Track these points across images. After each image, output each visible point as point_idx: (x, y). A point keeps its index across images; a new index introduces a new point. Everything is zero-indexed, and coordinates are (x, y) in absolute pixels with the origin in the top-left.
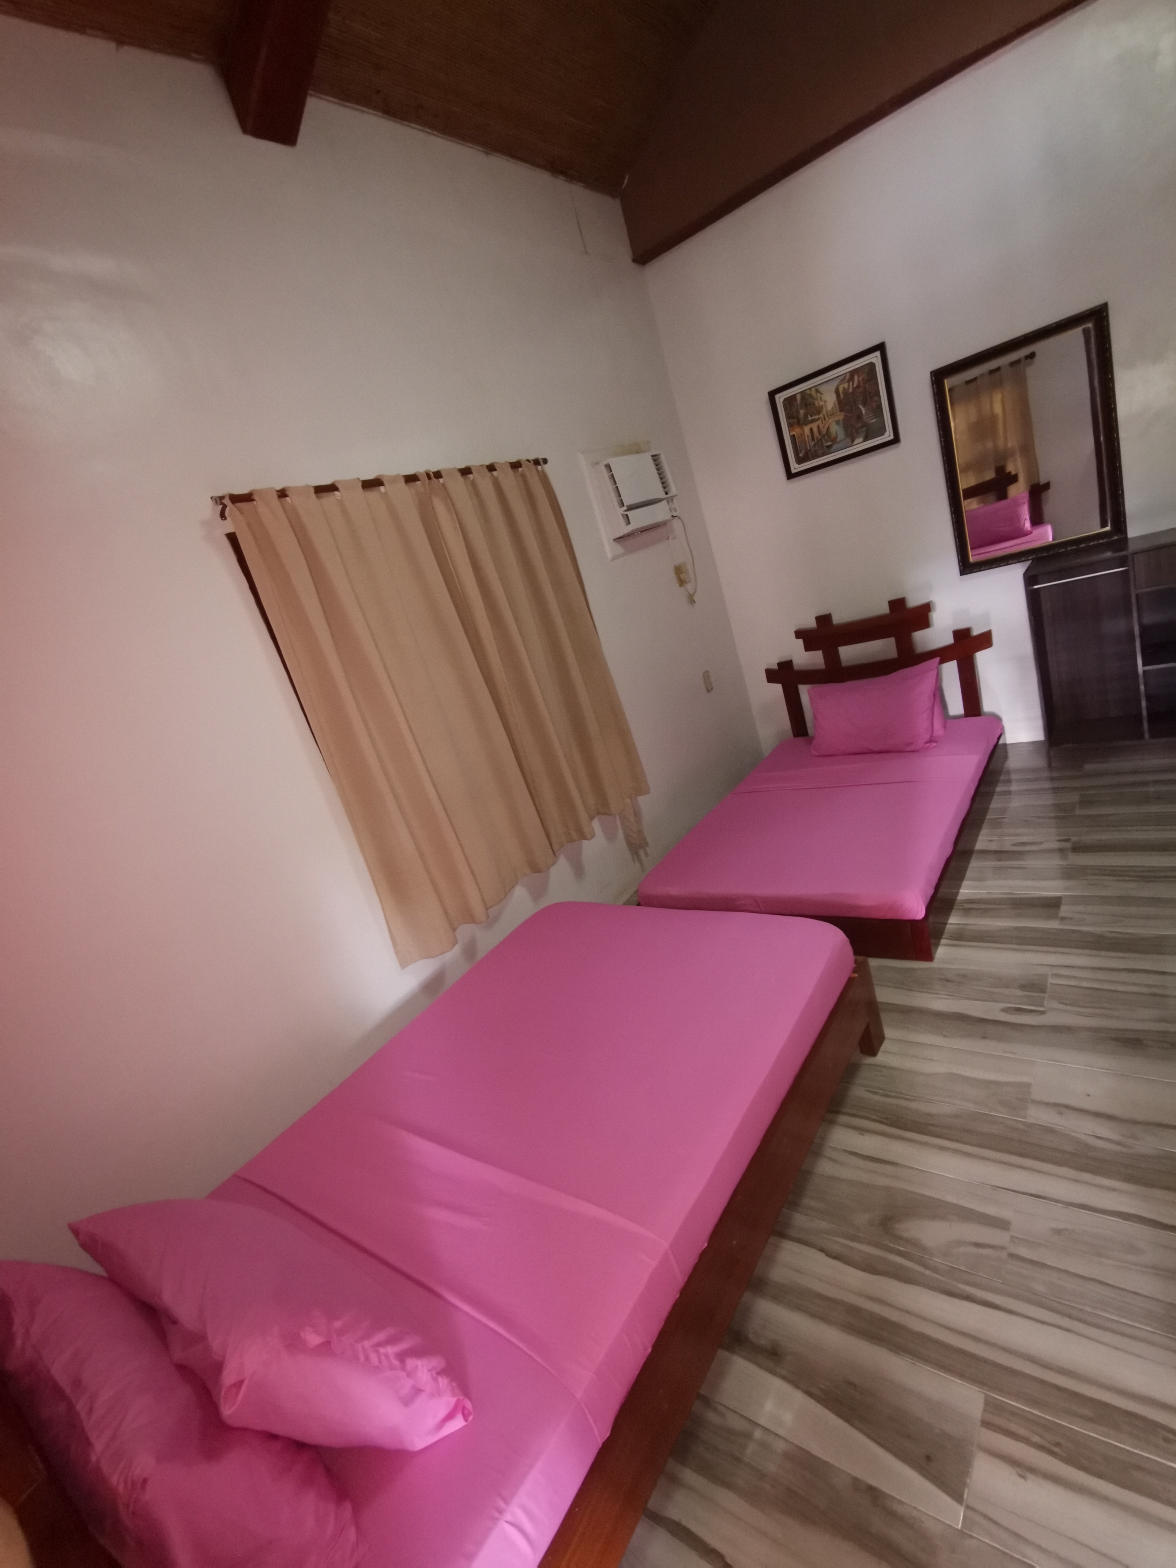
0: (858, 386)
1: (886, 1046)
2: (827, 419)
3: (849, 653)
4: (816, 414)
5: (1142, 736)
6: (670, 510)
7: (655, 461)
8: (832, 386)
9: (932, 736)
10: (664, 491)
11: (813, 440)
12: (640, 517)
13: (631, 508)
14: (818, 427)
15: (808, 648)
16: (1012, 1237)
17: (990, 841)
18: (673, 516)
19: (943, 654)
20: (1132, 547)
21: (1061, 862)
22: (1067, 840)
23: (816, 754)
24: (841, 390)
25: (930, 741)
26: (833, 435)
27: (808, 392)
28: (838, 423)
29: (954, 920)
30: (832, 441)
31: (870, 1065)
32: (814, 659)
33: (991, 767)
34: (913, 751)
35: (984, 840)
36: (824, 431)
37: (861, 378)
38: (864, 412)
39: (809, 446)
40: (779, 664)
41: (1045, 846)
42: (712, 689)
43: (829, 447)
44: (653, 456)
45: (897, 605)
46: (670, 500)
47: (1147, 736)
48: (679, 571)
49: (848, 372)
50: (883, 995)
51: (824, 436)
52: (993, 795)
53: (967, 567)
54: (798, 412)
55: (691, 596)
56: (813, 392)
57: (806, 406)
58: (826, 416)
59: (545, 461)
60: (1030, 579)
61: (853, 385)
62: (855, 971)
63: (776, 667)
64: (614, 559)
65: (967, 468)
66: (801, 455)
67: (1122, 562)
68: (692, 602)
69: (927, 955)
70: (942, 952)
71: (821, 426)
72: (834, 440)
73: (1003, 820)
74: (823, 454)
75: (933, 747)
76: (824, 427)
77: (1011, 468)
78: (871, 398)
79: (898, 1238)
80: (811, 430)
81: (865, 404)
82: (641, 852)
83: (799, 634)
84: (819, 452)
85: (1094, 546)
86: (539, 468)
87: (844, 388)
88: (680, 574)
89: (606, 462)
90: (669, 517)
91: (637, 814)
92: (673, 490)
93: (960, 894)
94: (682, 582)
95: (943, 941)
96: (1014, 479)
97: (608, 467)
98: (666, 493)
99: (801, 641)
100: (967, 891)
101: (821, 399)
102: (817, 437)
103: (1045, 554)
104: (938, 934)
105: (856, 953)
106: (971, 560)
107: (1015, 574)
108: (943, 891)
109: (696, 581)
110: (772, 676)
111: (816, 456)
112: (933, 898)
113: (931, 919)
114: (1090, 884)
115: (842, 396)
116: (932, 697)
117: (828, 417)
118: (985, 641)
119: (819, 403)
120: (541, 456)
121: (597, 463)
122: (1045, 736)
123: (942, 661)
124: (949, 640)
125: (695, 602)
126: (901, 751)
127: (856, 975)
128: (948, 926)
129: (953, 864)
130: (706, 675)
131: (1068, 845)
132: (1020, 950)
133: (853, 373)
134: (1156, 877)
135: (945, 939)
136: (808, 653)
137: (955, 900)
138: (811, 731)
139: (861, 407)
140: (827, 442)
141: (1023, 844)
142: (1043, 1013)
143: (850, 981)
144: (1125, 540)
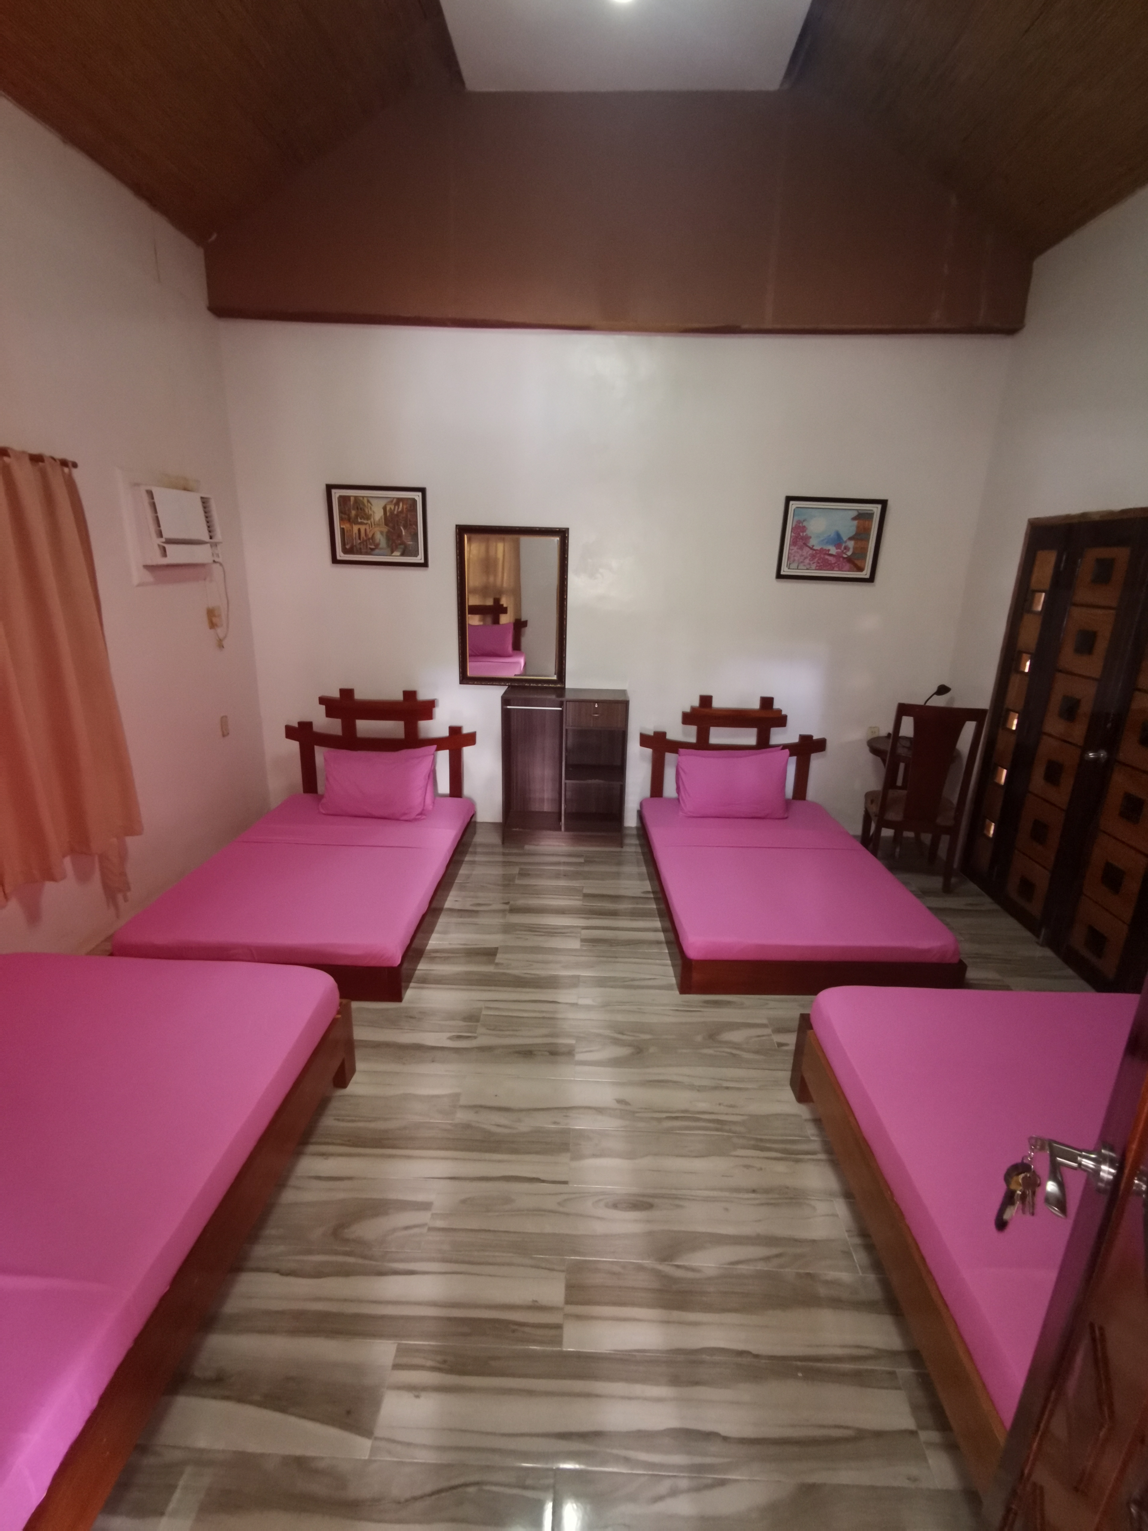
0: (402, 512)
1: (356, 1078)
2: (373, 526)
3: (365, 727)
4: (364, 519)
5: (560, 829)
6: (213, 554)
7: (203, 503)
8: (382, 503)
9: (423, 810)
10: (209, 534)
11: (360, 538)
12: (177, 555)
13: (170, 541)
14: (366, 530)
15: (329, 714)
16: (432, 1214)
17: (456, 901)
18: (214, 561)
19: (439, 743)
20: (568, 696)
21: (501, 921)
22: (507, 903)
23: (324, 812)
24: (388, 508)
25: (421, 814)
26: (377, 541)
27: (361, 499)
28: (382, 533)
29: (423, 967)
30: (374, 546)
31: (340, 1096)
32: (334, 726)
33: (464, 840)
34: (406, 821)
35: (452, 901)
36: (370, 536)
37: (405, 507)
38: (404, 533)
39: (356, 542)
40: (300, 723)
41: (494, 907)
42: (228, 734)
43: (372, 549)
44: (202, 498)
45: (410, 695)
46: (214, 545)
47: (563, 828)
48: (211, 613)
49: (396, 498)
50: (360, 1033)
51: (369, 539)
52: (462, 863)
53: (465, 679)
54: (349, 510)
55: (220, 640)
56: (365, 500)
57: (357, 508)
58: (373, 525)
59: (75, 465)
60: (505, 701)
61: (398, 508)
62: (339, 1013)
63: (296, 725)
64: (140, 585)
65: (474, 591)
66: (348, 547)
67: (561, 704)
68: (220, 645)
69: (398, 997)
70: (410, 994)
71: (368, 531)
72: (377, 546)
73: (467, 885)
74: (367, 553)
75: (424, 819)
76: (370, 531)
77: (504, 602)
78: (411, 525)
79: (346, 1241)
80: (359, 530)
81: (405, 527)
82: (120, 897)
83: (323, 700)
84: (364, 550)
85: (546, 687)
86: (66, 470)
87: (391, 509)
88: (212, 617)
89: (149, 488)
90: (211, 561)
91: (123, 856)
92: (219, 536)
93: (429, 945)
94: (213, 625)
95: (412, 985)
96: (504, 610)
97: (150, 494)
98: (211, 538)
99: (323, 707)
100: (435, 942)
101: (371, 508)
102: (363, 538)
103: (516, 685)
104: (409, 979)
105: (342, 996)
106: (468, 674)
107: (496, 693)
108: (417, 941)
109: (228, 627)
110: (291, 732)
111: (360, 552)
112: (409, 947)
113: (405, 965)
114: (517, 938)
115: (388, 514)
116: (427, 778)
117: (374, 525)
118: (471, 739)
119: (368, 511)
120: (70, 458)
121: (137, 485)
122: (503, 820)
123: (438, 749)
124: (446, 733)
125: (223, 647)
126: (398, 820)
127: (339, 1016)
128: (417, 972)
129: (427, 919)
130: (224, 721)
131: (507, 907)
132: (468, 990)
133: (399, 500)
134: (556, 933)
135: (414, 982)
136: (327, 718)
137: (425, 949)
138: (321, 789)
139: (402, 528)
140: (371, 544)
141: (479, 905)
142: (475, 1038)
143: (334, 1022)
144: (564, 688)
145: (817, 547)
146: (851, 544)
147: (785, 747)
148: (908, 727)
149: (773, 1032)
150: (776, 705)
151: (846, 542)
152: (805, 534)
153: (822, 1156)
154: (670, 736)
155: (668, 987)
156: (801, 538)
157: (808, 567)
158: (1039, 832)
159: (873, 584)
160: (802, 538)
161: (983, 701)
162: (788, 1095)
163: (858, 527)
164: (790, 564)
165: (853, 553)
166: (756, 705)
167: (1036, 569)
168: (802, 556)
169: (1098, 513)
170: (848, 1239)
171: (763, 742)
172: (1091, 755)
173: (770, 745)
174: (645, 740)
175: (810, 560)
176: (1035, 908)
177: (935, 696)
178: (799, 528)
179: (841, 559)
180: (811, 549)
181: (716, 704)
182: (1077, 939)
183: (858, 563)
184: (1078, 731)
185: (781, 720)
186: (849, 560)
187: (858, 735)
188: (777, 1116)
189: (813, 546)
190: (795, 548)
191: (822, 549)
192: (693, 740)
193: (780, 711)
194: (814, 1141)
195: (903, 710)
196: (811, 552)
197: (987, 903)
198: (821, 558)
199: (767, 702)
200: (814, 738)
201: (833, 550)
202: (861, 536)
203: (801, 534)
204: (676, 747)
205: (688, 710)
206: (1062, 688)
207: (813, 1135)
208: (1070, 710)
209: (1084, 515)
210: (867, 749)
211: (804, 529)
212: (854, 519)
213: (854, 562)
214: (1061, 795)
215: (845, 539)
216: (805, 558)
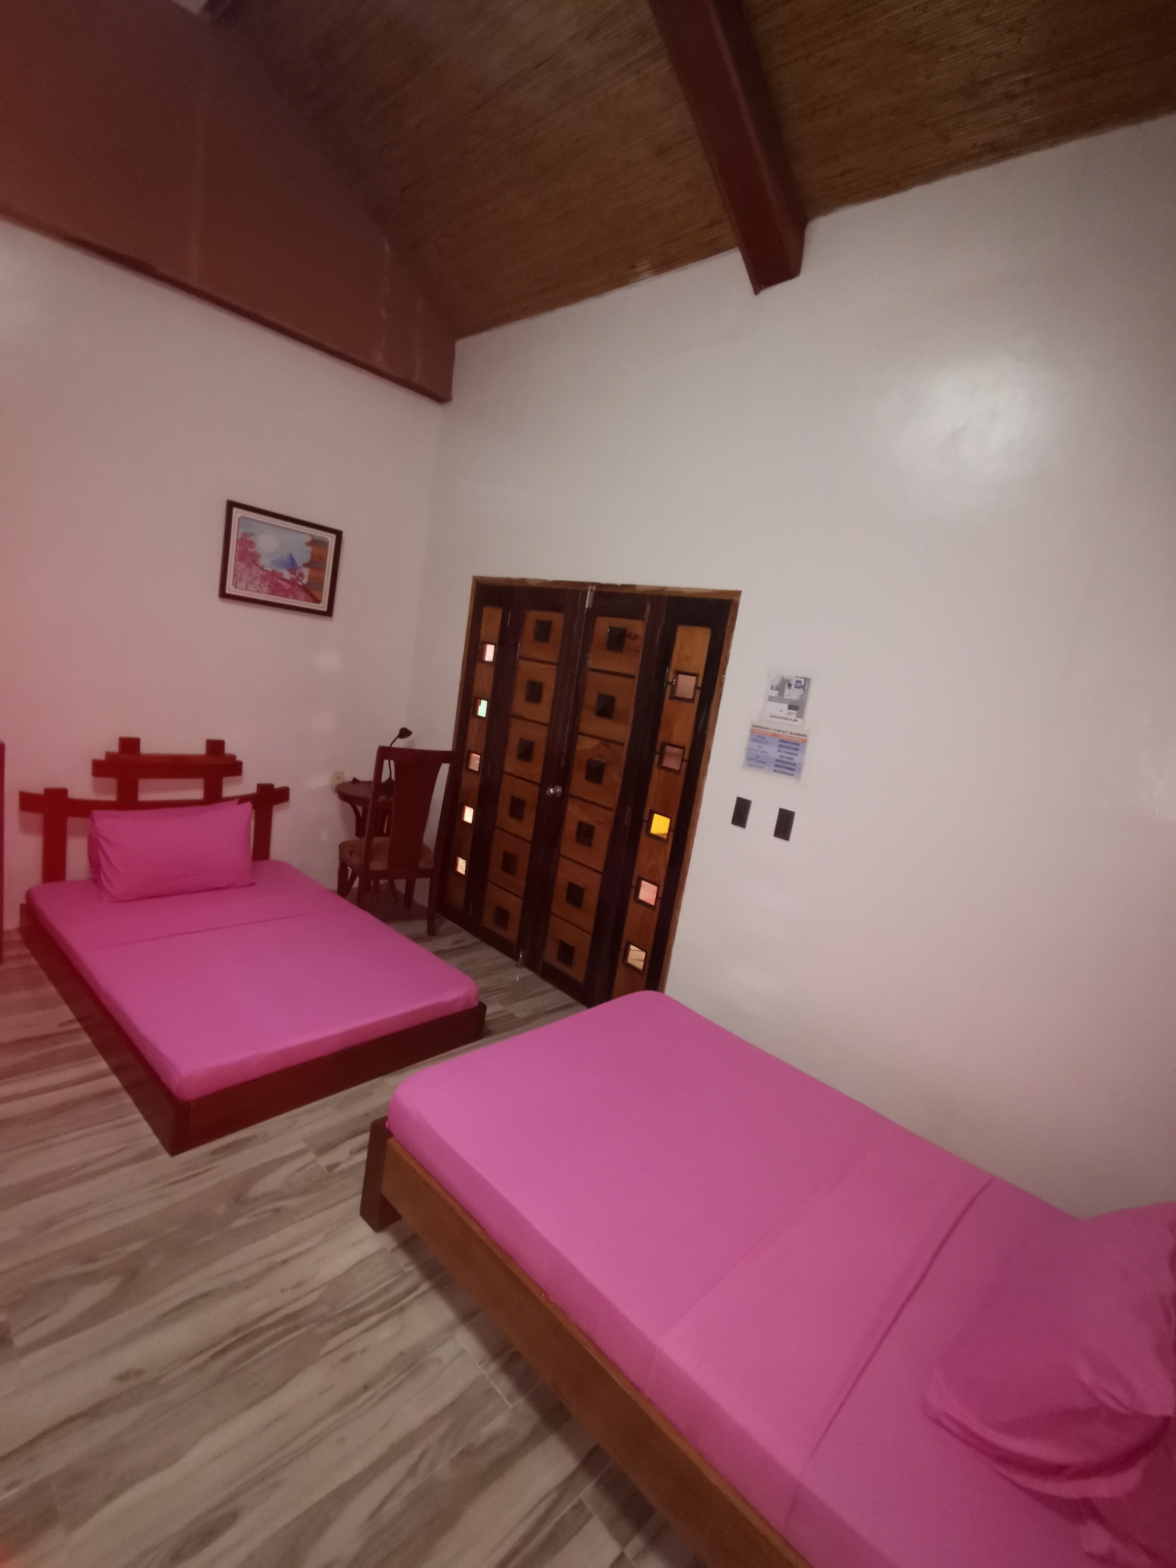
145: (269, 568)
146: (306, 572)
147: (243, 799)
148: (388, 771)
149: (317, 1156)
150: (229, 750)
151: (300, 568)
152: (252, 550)
153: (425, 1286)
154: (73, 794)
155: (147, 1155)
156: (248, 554)
157: (259, 589)
158: (509, 863)
159: (330, 618)
160: (250, 554)
161: (445, 742)
162: (363, 1228)
163: (313, 554)
164: (236, 583)
165: (309, 582)
166: (200, 749)
167: (484, 624)
168: (250, 575)
169: (534, 580)
170: (484, 1372)
171: (213, 796)
172: (551, 791)
173: (224, 798)
174: (28, 801)
175: (260, 582)
176: (511, 934)
177: (398, 739)
178: (246, 543)
179: (296, 586)
180: (262, 568)
181: (146, 749)
182: (551, 954)
183: (316, 594)
184: (535, 769)
185: (235, 768)
186: (305, 589)
187: (323, 781)
188: (359, 1265)
189: (263, 566)
190: (242, 565)
191: (274, 571)
192: (112, 797)
193: (233, 757)
194: (409, 1273)
195: (384, 753)
196: (261, 572)
197: (469, 938)
198: (274, 582)
199: (215, 747)
200: (276, 787)
201: (287, 575)
202: (316, 563)
203: (249, 549)
204: (85, 808)
205: (102, 757)
206: (517, 732)
207: (407, 1265)
208: (526, 752)
209: (523, 580)
210: (336, 797)
211: (252, 544)
212: (309, 544)
213: (311, 591)
214: (526, 828)
215: (299, 564)
216: (255, 578)
